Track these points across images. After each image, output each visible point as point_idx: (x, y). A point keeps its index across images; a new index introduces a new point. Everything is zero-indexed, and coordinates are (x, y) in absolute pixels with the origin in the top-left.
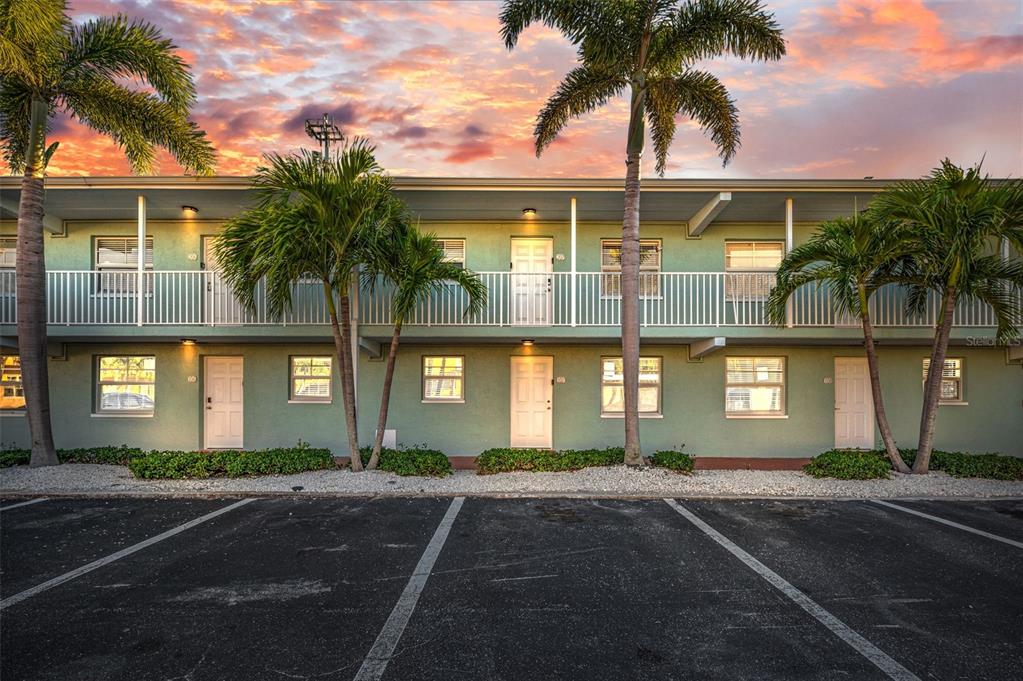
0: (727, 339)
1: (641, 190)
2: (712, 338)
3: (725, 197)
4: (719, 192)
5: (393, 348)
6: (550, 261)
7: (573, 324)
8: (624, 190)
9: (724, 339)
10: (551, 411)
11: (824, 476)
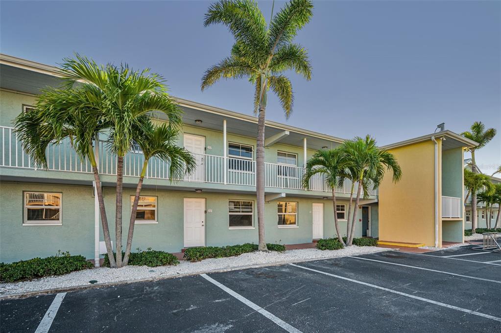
0: (286, 194)
1: (266, 125)
2: (281, 193)
3: (287, 133)
4: (285, 130)
5: (138, 191)
6: (203, 149)
7: (225, 183)
8: (258, 123)
9: (285, 194)
10: (204, 227)
11: (325, 249)
